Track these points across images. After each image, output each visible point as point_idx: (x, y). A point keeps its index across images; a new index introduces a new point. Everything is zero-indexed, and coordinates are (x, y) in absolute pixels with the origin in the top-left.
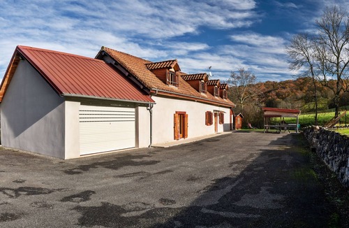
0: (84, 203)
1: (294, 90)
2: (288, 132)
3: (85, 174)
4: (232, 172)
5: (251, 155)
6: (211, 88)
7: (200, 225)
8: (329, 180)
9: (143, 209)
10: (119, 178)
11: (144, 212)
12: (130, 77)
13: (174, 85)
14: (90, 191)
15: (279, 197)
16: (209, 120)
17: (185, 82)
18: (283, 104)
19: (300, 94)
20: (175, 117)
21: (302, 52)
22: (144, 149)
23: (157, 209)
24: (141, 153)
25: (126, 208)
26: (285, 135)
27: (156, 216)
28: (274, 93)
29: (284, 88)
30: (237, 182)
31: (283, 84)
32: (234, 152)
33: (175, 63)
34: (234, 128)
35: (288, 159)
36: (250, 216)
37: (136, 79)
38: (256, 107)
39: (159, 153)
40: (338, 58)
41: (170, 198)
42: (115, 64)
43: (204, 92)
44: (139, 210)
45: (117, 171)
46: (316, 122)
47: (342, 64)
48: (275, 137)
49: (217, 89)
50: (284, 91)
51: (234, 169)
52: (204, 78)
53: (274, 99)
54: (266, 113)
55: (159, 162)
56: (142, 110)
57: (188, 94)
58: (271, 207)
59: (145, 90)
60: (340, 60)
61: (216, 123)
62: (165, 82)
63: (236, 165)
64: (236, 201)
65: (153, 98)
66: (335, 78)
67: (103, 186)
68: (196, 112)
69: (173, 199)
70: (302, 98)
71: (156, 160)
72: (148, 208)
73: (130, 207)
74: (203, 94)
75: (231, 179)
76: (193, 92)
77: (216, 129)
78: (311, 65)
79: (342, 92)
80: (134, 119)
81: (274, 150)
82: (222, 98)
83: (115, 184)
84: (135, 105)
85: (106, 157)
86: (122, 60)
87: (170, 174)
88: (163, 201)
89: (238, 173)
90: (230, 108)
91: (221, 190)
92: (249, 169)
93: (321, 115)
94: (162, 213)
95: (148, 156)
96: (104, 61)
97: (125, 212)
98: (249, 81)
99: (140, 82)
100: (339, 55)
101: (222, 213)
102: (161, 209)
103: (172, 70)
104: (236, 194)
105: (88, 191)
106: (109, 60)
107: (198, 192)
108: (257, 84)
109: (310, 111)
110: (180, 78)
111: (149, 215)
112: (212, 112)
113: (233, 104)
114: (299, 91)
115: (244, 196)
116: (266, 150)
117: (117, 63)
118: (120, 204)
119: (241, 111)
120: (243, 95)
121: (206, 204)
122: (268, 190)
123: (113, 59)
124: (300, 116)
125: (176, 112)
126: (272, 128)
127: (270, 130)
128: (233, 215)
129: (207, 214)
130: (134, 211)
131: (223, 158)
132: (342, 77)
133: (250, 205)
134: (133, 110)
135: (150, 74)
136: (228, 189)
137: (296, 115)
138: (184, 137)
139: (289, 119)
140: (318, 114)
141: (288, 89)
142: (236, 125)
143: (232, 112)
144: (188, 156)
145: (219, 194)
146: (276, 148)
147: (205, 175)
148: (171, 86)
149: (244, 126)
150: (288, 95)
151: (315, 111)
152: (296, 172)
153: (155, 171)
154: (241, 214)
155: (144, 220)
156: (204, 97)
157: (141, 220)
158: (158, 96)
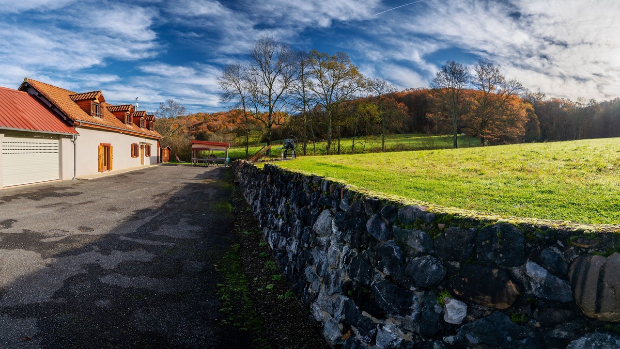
0: (7, 230)
1: (227, 123)
2: (216, 166)
3: (8, 204)
4: (154, 204)
5: (175, 188)
6: (137, 119)
7: (116, 249)
8: (243, 213)
9: (62, 236)
10: (40, 209)
11: (62, 238)
12: (53, 109)
13: (99, 116)
14: (12, 220)
15: (197, 228)
16: (135, 152)
17: (110, 114)
18: (214, 137)
19: (231, 127)
20: (99, 149)
21: (234, 84)
22: (67, 181)
23: (75, 236)
24: (64, 185)
25: (46, 235)
26: (213, 168)
27: (73, 242)
28: (205, 125)
29: (216, 120)
30: (157, 214)
31: (215, 116)
32: (158, 184)
33: (99, 94)
34: (161, 161)
35: (211, 193)
36: (165, 244)
37: (60, 111)
38: (186, 140)
39: (83, 185)
40: (270, 90)
41: (88, 226)
42: (38, 95)
43: (129, 124)
44: (58, 236)
45: (39, 202)
46: (247, 156)
47: (274, 97)
48: (202, 171)
49: (143, 120)
50: (215, 123)
51: (156, 202)
52: (129, 109)
53: (205, 132)
54: (194, 146)
55: (82, 193)
56: (65, 141)
57: (113, 126)
58: (187, 237)
59: (69, 122)
60: (272, 92)
61: (142, 155)
62: (89, 114)
63: (159, 197)
64: (154, 230)
65: (77, 129)
66: (267, 110)
67: (25, 215)
68: (121, 144)
69: (91, 227)
70: (233, 132)
71: (79, 191)
72: (67, 235)
73: (50, 233)
74: (128, 126)
75: (151, 210)
76: (118, 123)
77: (142, 162)
78: (243, 97)
79: (274, 126)
80: (58, 151)
81: (199, 184)
82: (149, 129)
83: (36, 213)
84: (58, 137)
85: (29, 189)
86: (45, 91)
87: (91, 204)
88: (82, 228)
89: (160, 204)
90: (158, 140)
91: (141, 220)
92: (172, 201)
93: (252, 150)
94: (79, 239)
95: (71, 188)
96: (27, 92)
97: (44, 237)
98: (179, 113)
99: (64, 113)
100: (271, 87)
101: (138, 241)
102: (79, 235)
103: (97, 101)
104: (155, 224)
105: (10, 220)
106: (32, 92)
107: (118, 221)
108: (187, 116)
109: (240, 145)
110: (105, 110)
111: (67, 240)
112: (138, 144)
113: (160, 136)
114: (232, 124)
115: (163, 226)
116: (191, 183)
117: (40, 95)
118: (40, 231)
119: (169, 143)
120: (171, 127)
121: (125, 232)
122: (186, 222)
123: (36, 90)
124: (230, 150)
125: (101, 144)
126: (200, 162)
127: (198, 164)
128: (149, 242)
129: (124, 241)
130: (53, 237)
131: (146, 190)
132: (274, 110)
133: (167, 235)
134: (57, 141)
135: (75, 105)
136: (148, 219)
137: (225, 148)
138: (108, 169)
139: (220, 152)
140: (249, 149)
141: (220, 122)
142: (164, 158)
143: (159, 145)
144: (111, 188)
145: (139, 224)
146: (201, 181)
147: (126, 206)
148: (96, 118)
149: (172, 159)
150: (220, 128)
151: (246, 144)
152: (216, 205)
153: (77, 202)
154: (156, 242)
155: (62, 244)
156: (130, 129)
157: (59, 245)
158: (82, 127)
